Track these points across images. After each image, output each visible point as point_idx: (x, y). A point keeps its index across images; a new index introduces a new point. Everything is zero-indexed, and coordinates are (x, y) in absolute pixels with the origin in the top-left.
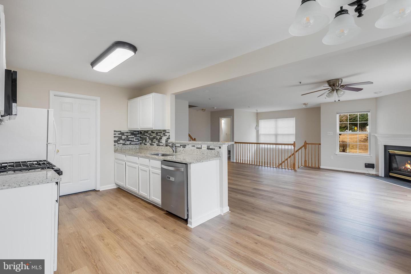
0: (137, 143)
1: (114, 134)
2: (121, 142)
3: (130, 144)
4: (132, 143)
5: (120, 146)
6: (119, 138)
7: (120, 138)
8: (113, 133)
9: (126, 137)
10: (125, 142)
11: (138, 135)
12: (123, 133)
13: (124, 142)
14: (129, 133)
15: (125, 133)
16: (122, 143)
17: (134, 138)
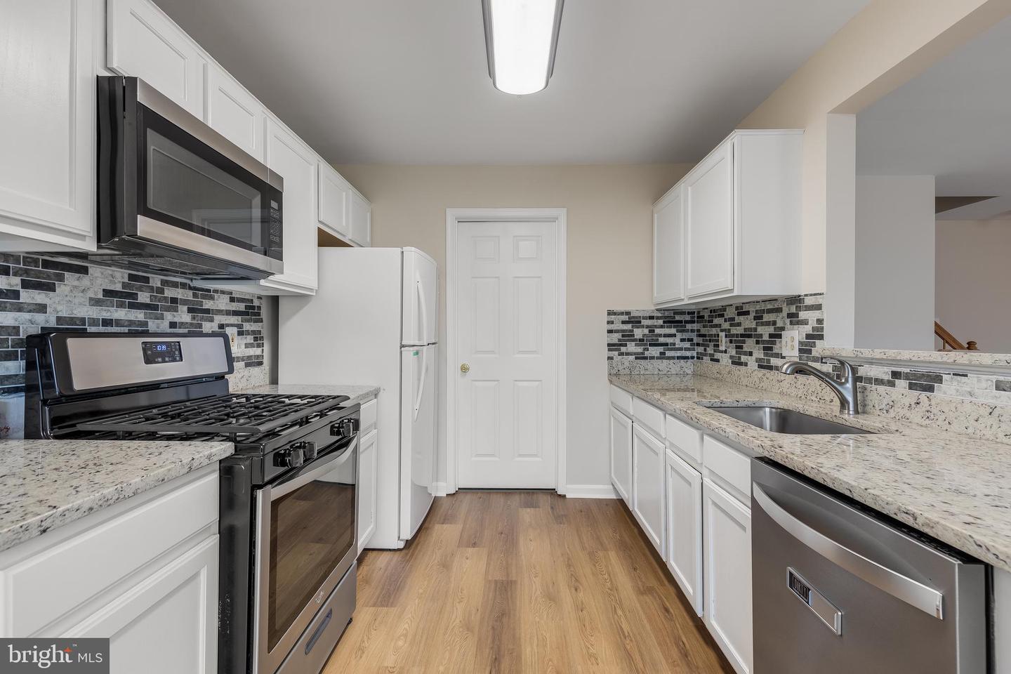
0: (688, 354)
1: (608, 322)
2: (631, 347)
3: (662, 356)
4: (668, 354)
5: (627, 364)
6: (623, 336)
7: (628, 336)
8: (606, 318)
9: (646, 331)
10: (645, 349)
11: (689, 326)
12: (636, 317)
13: (640, 350)
14: (658, 318)
15: (645, 318)
16: (635, 354)
17: (674, 335)
